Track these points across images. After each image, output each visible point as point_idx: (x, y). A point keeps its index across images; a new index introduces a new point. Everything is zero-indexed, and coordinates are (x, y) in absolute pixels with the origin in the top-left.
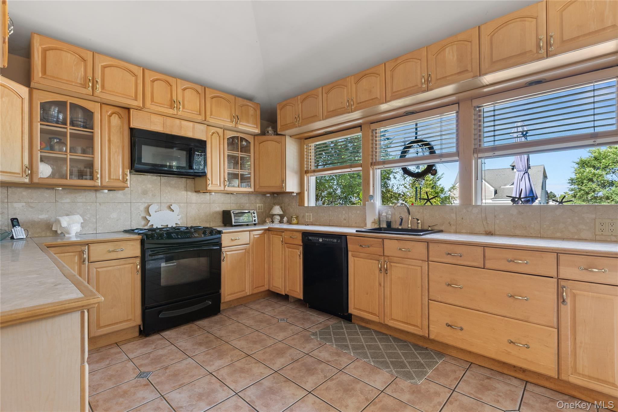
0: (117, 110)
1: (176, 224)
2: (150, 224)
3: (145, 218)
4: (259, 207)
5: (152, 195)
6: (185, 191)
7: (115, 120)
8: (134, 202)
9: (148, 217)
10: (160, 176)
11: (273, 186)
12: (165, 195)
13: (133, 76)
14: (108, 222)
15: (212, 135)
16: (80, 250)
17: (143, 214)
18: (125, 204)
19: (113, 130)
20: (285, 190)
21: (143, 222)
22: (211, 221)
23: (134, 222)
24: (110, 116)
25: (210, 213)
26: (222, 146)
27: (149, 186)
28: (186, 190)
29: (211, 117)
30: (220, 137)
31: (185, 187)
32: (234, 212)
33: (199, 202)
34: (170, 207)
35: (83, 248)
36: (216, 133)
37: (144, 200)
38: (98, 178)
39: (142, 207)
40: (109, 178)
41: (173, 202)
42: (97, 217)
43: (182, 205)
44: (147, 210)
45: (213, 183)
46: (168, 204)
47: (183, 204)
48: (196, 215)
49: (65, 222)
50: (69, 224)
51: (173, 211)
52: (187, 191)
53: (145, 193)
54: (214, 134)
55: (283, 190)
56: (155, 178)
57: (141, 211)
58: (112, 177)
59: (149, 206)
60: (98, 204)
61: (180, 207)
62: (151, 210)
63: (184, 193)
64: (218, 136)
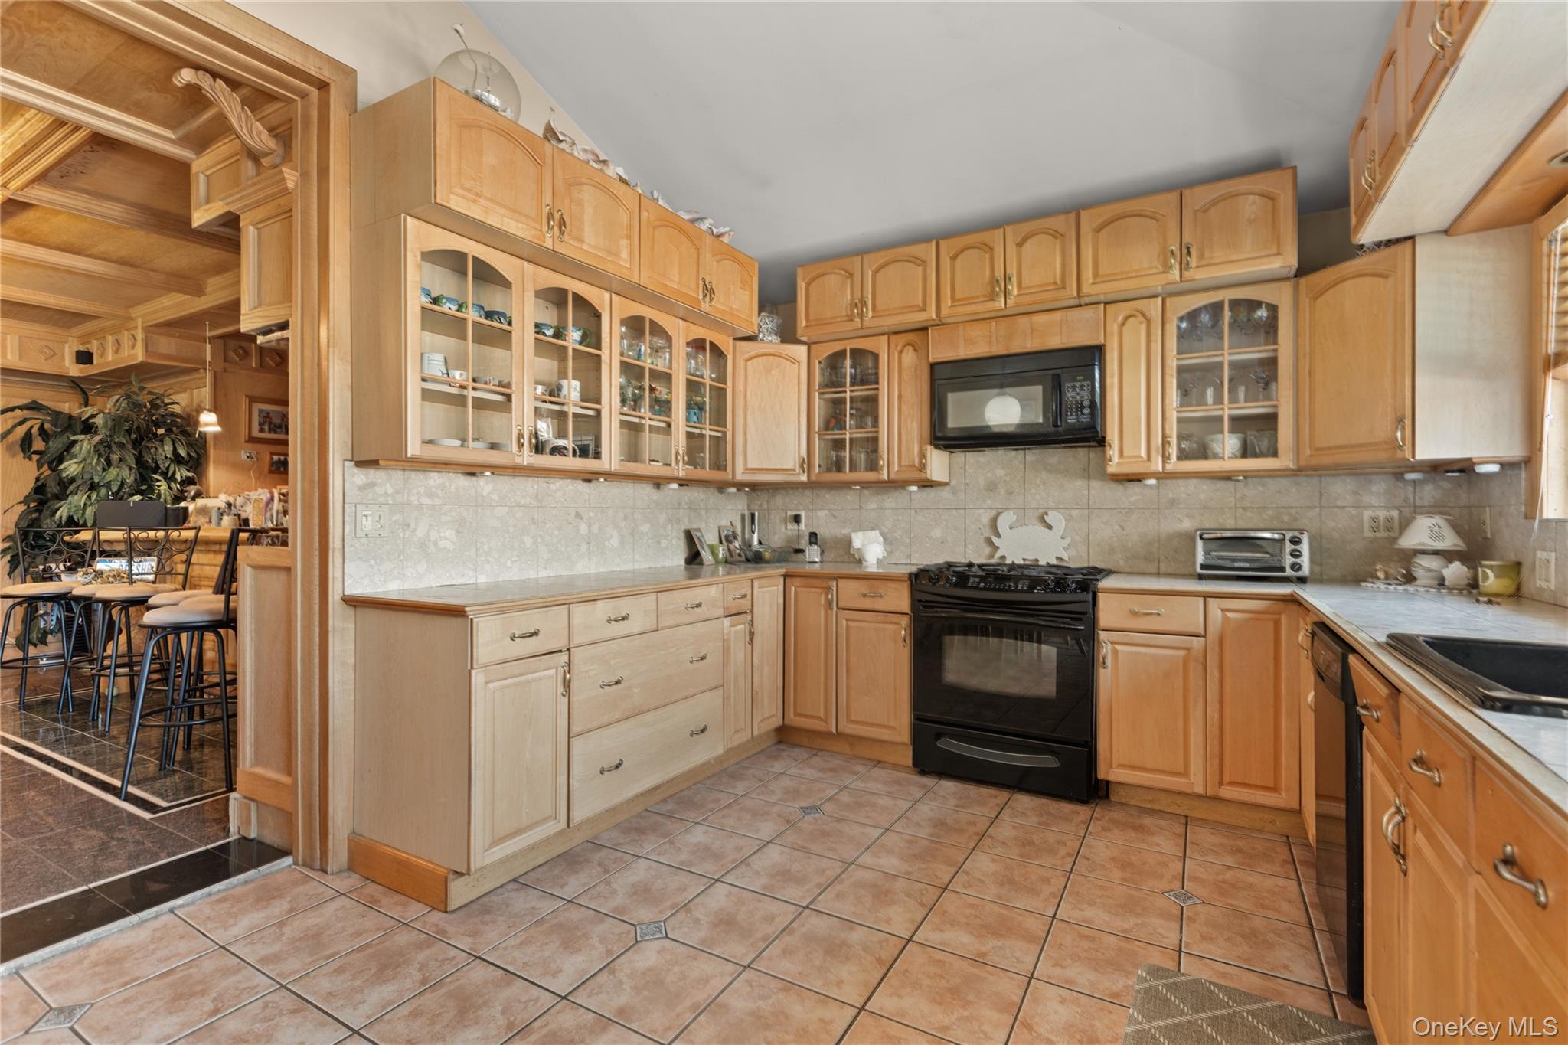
0: (911, 336)
1: (1058, 558)
2: (998, 554)
3: (989, 541)
4: (1375, 519)
5: (1006, 491)
6: (1084, 478)
7: (909, 356)
8: (971, 506)
9: (994, 539)
10: (1025, 449)
11: (1360, 445)
12: (1033, 491)
13: (919, 266)
14: (928, 545)
15: (1123, 324)
16: (825, 585)
17: (988, 533)
18: (954, 513)
19: (905, 377)
20: (1408, 455)
21: (987, 550)
22: (1162, 557)
23: (970, 547)
24: (901, 352)
25: (1159, 536)
26: (1157, 347)
27: (1000, 472)
28: (1086, 475)
29: (1098, 281)
30: (1149, 322)
31: (1084, 469)
32: (1205, 536)
33: (1122, 506)
34: (1043, 518)
35: (830, 583)
36: (1139, 314)
37: (989, 502)
38: (883, 466)
39: (985, 519)
40: (900, 465)
41: (1052, 505)
42: (912, 535)
43: (1074, 513)
44: (994, 522)
45: (1125, 454)
46: (1041, 511)
47: (1078, 511)
48: (1115, 539)
49: (858, 541)
50: (863, 545)
51: (1050, 527)
52: (1089, 478)
53: (991, 487)
54: (1131, 320)
55: (1399, 454)
56: (1014, 453)
57: (984, 526)
58: (903, 463)
59: (999, 514)
60: (913, 511)
61: (1069, 519)
62: (1003, 524)
63: (1080, 483)
64: (1144, 320)
